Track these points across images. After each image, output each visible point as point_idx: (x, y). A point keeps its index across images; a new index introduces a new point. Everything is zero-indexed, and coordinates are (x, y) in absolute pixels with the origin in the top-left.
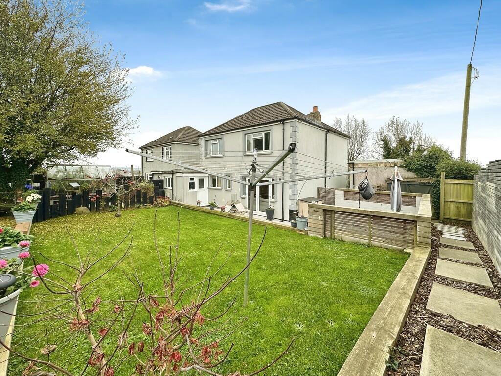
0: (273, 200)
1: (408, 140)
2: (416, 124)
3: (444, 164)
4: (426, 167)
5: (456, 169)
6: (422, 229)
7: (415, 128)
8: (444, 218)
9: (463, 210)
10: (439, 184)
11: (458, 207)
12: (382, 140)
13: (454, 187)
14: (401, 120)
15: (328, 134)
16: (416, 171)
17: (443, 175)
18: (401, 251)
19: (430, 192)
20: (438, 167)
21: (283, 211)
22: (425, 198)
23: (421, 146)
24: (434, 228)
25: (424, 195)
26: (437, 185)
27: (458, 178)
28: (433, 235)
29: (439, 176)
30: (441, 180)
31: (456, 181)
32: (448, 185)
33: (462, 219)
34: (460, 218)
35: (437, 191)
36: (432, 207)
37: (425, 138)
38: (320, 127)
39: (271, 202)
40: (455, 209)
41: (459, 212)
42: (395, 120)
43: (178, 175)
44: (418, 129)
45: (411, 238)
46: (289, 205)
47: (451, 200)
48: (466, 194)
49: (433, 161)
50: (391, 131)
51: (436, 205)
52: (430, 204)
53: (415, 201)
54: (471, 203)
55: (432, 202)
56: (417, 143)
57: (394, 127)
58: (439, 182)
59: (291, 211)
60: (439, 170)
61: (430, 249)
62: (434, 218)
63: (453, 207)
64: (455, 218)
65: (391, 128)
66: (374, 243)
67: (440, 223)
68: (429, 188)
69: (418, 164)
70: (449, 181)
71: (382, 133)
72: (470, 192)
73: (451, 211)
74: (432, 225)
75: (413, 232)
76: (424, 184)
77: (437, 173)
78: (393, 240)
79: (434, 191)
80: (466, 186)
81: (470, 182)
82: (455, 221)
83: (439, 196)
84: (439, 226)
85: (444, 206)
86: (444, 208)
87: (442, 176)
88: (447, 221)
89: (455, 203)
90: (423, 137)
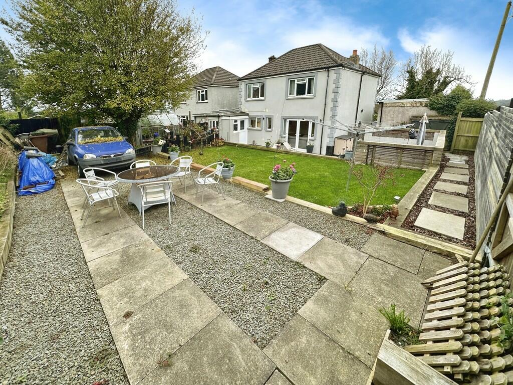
0: (313, 138)
1: (435, 71)
2: (447, 53)
3: (463, 104)
4: (447, 106)
5: (473, 109)
6: (436, 156)
7: (445, 58)
8: (454, 149)
9: (470, 143)
10: (456, 121)
11: (467, 140)
12: (408, 72)
13: (467, 124)
14: (432, 50)
15: (363, 76)
16: (438, 110)
17: (461, 113)
18: (420, 170)
19: (447, 129)
20: (458, 107)
21: (321, 147)
22: (441, 134)
23: (448, 77)
24: (445, 157)
25: (441, 131)
26: (454, 123)
27: (473, 117)
28: (443, 160)
29: (457, 114)
30: (458, 118)
31: (470, 119)
32: (463, 123)
33: (468, 149)
34: (466, 149)
35: (453, 127)
36: (446, 140)
37: (454, 68)
38: (358, 71)
39: (310, 140)
40: (464, 141)
41: (467, 144)
42: (425, 50)
43: (224, 118)
44: (448, 58)
45: (427, 161)
46: (327, 142)
47: (462, 134)
48: (475, 130)
49: (454, 101)
50: (419, 62)
51: (449, 139)
52: (444, 139)
53: (433, 136)
54: (478, 137)
55: (447, 137)
56: (444, 74)
57: (422, 57)
58: (456, 119)
59: (328, 147)
60: (458, 109)
61: (439, 167)
62: (446, 149)
63: (463, 140)
64: (463, 149)
65: (420, 59)
66: (402, 166)
67: (450, 153)
68: (447, 124)
69: (441, 104)
70: (464, 119)
71: (408, 65)
72: (479, 128)
73: (461, 143)
74: (443, 154)
75: (430, 158)
76: (443, 121)
77: (456, 111)
78: (416, 163)
79: (450, 128)
80: (477, 123)
81: (480, 120)
82: (462, 151)
83: (454, 132)
84: (448, 155)
85: (456, 139)
86: (456, 142)
87: (459, 115)
88: (456, 152)
89: (465, 137)
90: (452, 67)
